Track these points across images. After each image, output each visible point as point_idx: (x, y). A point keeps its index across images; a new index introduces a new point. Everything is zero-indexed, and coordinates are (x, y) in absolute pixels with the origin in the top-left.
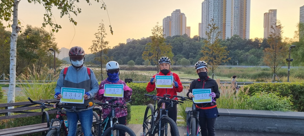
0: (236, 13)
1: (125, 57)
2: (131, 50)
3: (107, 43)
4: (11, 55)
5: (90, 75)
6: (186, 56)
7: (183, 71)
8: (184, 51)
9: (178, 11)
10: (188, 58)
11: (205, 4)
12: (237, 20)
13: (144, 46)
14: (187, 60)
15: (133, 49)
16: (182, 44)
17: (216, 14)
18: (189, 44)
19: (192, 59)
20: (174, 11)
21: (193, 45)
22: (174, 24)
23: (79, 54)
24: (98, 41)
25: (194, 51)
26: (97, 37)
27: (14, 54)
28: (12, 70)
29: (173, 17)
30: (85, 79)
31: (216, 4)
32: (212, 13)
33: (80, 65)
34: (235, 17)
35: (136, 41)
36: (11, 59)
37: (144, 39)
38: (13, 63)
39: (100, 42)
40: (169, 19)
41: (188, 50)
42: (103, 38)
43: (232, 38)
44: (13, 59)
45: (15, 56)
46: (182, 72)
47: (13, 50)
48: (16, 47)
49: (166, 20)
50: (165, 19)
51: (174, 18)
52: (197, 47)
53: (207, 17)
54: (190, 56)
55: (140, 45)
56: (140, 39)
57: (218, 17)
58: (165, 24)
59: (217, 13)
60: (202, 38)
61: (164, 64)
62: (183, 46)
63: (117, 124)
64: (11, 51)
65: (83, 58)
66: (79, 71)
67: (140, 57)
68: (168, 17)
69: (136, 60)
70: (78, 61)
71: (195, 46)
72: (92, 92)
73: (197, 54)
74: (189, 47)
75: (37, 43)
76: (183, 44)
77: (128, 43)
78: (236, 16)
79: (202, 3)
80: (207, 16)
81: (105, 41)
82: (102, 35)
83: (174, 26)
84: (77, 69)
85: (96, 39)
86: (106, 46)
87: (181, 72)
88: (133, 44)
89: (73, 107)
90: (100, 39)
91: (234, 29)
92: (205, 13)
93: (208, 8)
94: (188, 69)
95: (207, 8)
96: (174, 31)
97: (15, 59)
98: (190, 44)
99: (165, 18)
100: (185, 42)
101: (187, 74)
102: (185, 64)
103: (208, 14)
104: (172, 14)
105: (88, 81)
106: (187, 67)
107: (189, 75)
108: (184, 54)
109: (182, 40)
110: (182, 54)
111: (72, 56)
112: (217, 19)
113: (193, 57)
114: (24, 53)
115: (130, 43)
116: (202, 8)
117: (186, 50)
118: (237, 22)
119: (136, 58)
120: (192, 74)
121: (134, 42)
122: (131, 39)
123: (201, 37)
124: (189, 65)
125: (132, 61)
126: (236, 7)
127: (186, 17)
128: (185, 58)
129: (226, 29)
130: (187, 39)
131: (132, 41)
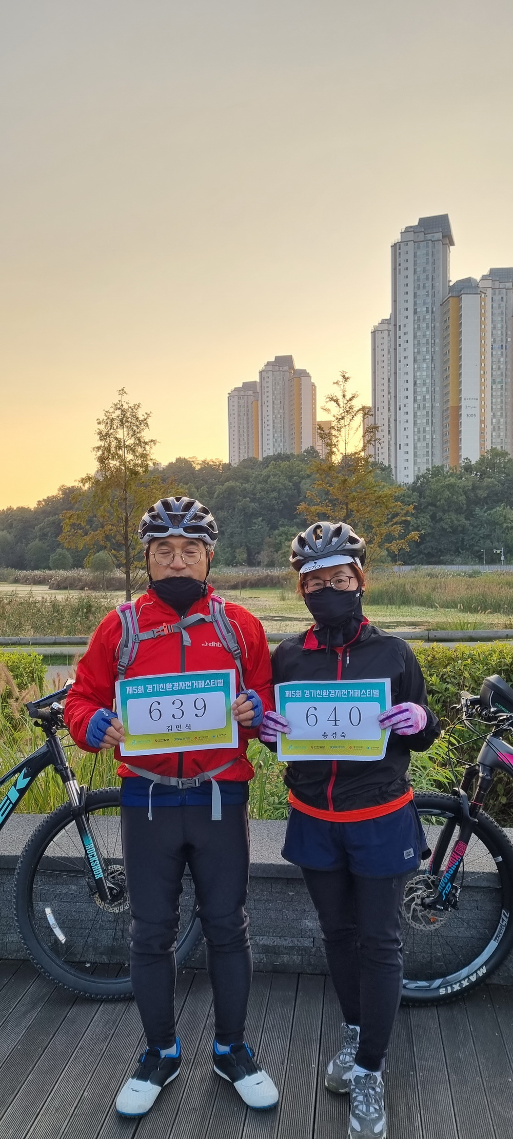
0: (499, 368)
9: (284, 362)
11: (382, 335)
12: (502, 395)
16: (297, 486)
17: (424, 373)
20: (269, 364)
22: (270, 413)
29: (264, 384)
31: (424, 336)
32: (410, 369)
34: (494, 382)
40: (251, 393)
43: (482, 460)
49: (239, 398)
50: (236, 393)
51: (270, 389)
53: (392, 385)
57: (433, 384)
58: (236, 412)
59: (427, 367)
60: (376, 465)
61: (173, 541)
62: (299, 492)
68: (248, 386)
76: (301, 485)
78: (498, 380)
79: (374, 333)
80: (392, 380)
83: (271, 418)
91: (494, 429)
92: (386, 367)
93: (395, 349)
95: (392, 350)
96: (271, 437)
99: (236, 389)
103: (395, 373)
104: (261, 373)
109: (299, 471)
112: (427, 392)
116: (374, 350)
118: (502, 402)
126: (496, 346)
127: (313, 385)
129: (463, 429)
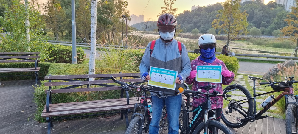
1: (189, 25)
2: (196, 17)
3: (176, 10)
4: (92, 22)
5: (181, 52)
6: (256, 25)
7: (252, 41)
8: (254, 20)
10: (259, 27)
13: (210, 13)
14: (257, 29)
15: (198, 16)
16: (253, 11)
18: (262, 11)
19: (264, 28)
21: (266, 12)
23: (171, 24)
24: (166, 8)
25: (267, 19)
26: (166, 4)
27: (94, 21)
28: (92, 38)
30: (175, 57)
33: (170, 39)
35: (202, 8)
36: (91, 27)
37: (211, 6)
38: (94, 31)
39: (169, 9)
41: (260, 18)
42: (172, 5)
44: (93, 26)
45: (95, 23)
46: (251, 43)
47: (93, 16)
48: (96, 14)
52: (271, 15)
54: (261, 25)
55: (205, 12)
56: (206, 6)
60: (279, 5)
62: (254, 13)
63: (215, 119)
64: (91, 17)
65: (175, 29)
66: (168, 46)
67: (204, 25)
69: (201, 28)
70: (168, 33)
71: (269, 14)
72: (184, 74)
73: (270, 23)
74: (261, 15)
75: (111, 10)
76: (255, 11)
77: (193, 11)
81: (173, 8)
82: (171, 2)
84: (166, 43)
85: (165, 6)
86: (174, 13)
87: (249, 43)
88: (199, 11)
89: (160, 92)
90: (169, 6)
94: (258, 40)
97: (95, 26)
98: (264, 11)
100: (257, 10)
101: (257, 46)
102: (255, 34)
105: (178, 59)
106: (257, 37)
107: (260, 46)
108: (255, 23)
109: (254, 7)
110: (252, 23)
111: (162, 27)
113: (265, 26)
114: (101, 19)
115: (195, 10)
117: (258, 18)
119: (200, 26)
120: (263, 46)
121: (200, 9)
122: (196, 6)
123: (278, 3)
124: (259, 36)
125: (196, 29)
128: (255, 27)
130: (260, 6)
131: (197, 8)
